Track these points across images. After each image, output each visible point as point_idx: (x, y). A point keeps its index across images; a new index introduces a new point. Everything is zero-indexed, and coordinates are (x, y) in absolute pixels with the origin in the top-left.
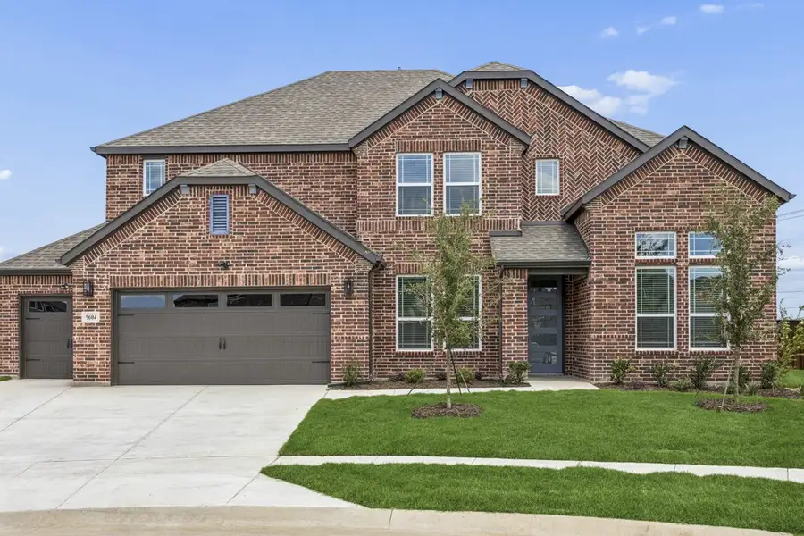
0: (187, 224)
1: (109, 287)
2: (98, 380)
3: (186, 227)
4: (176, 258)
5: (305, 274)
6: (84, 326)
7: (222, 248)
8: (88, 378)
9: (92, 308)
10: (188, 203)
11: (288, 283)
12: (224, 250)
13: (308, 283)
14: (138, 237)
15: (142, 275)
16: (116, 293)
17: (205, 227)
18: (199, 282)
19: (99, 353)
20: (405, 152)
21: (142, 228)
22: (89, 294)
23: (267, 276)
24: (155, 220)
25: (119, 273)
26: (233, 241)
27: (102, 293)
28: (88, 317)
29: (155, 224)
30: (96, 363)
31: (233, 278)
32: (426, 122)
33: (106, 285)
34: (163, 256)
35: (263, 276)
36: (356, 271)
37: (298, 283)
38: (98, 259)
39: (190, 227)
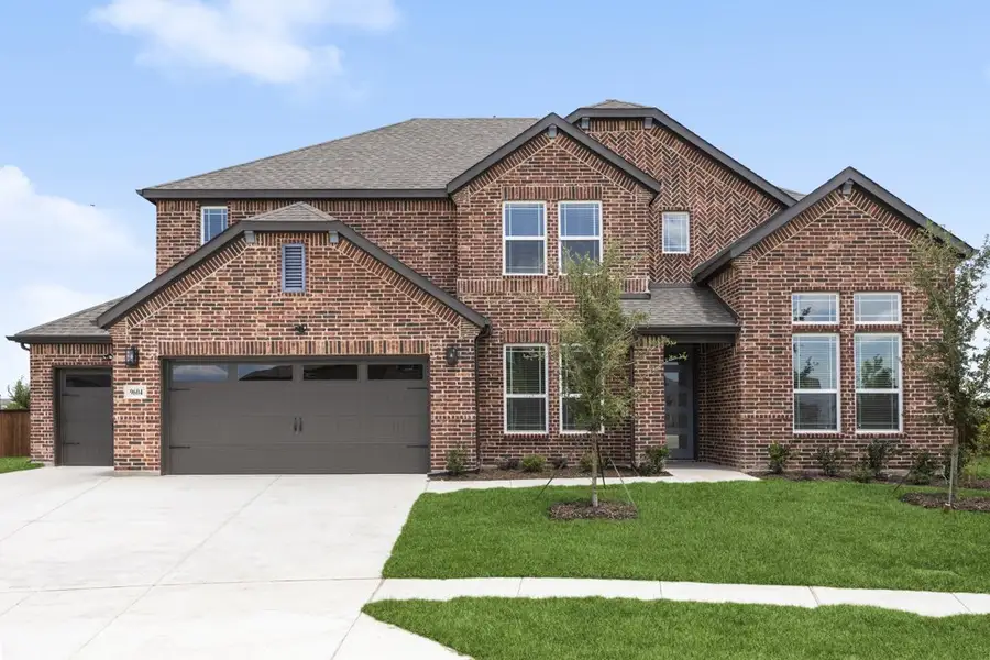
0: (254, 279)
1: (158, 355)
2: (145, 468)
3: (251, 283)
4: (240, 320)
5: (399, 340)
6: (127, 402)
7: (297, 308)
8: (135, 466)
9: (136, 381)
10: (255, 253)
11: (377, 351)
12: (300, 311)
13: (402, 351)
14: (193, 294)
15: (199, 341)
16: (166, 363)
17: (275, 283)
18: (268, 349)
19: (146, 435)
20: (513, 199)
21: (198, 284)
22: (134, 364)
23: (352, 342)
24: (214, 274)
25: (169, 338)
26: (310, 300)
27: (150, 363)
28: (133, 392)
29: (214, 279)
30: (143, 448)
31: (311, 345)
32: (538, 164)
33: (155, 353)
34: (224, 318)
35: (348, 343)
36: (460, 338)
37: (389, 352)
38: (144, 322)
39: (257, 283)
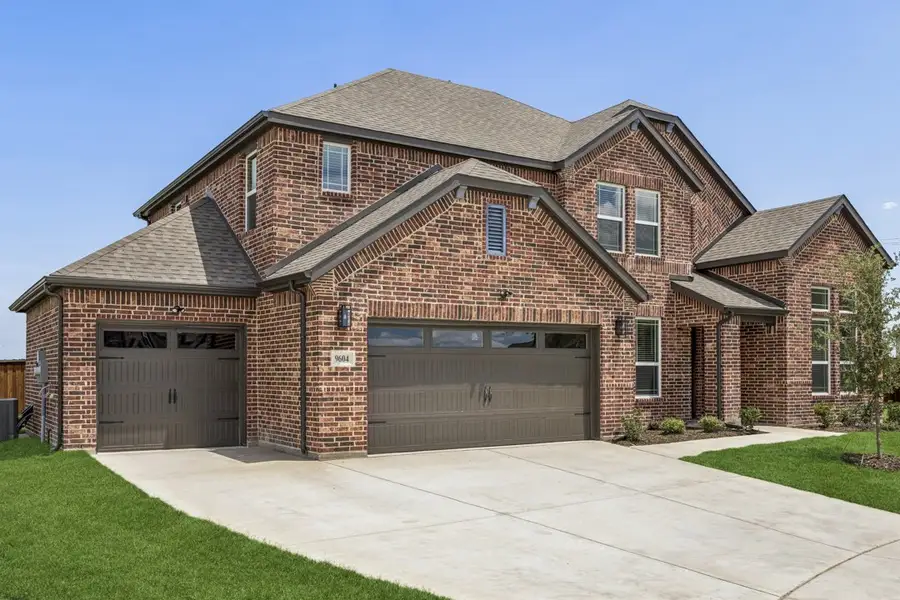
0: (461, 238)
1: (367, 315)
2: (352, 449)
3: (458, 242)
4: (448, 280)
6: (333, 370)
7: (499, 273)
8: (342, 447)
9: (343, 346)
10: (462, 210)
11: (564, 320)
12: (501, 276)
13: (582, 321)
14: (403, 249)
15: (409, 302)
16: (375, 325)
17: (480, 244)
18: (474, 313)
19: (354, 409)
20: (604, 181)
21: (408, 238)
22: (340, 325)
23: (545, 310)
24: (423, 229)
25: (379, 297)
26: (510, 265)
27: (358, 325)
28: (338, 359)
29: (424, 234)
30: (350, 424)
31: (511, 311)
32: (623, 153)
33: (363, 313)
34: (433, 278)
35: (541, 311)
36: (624, 311)
37: (573, 322)
38: (352, 275)
39: (464, 242)
